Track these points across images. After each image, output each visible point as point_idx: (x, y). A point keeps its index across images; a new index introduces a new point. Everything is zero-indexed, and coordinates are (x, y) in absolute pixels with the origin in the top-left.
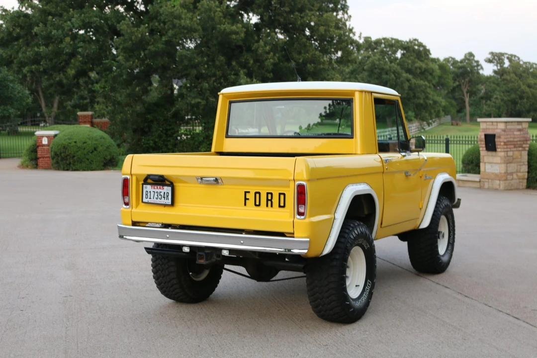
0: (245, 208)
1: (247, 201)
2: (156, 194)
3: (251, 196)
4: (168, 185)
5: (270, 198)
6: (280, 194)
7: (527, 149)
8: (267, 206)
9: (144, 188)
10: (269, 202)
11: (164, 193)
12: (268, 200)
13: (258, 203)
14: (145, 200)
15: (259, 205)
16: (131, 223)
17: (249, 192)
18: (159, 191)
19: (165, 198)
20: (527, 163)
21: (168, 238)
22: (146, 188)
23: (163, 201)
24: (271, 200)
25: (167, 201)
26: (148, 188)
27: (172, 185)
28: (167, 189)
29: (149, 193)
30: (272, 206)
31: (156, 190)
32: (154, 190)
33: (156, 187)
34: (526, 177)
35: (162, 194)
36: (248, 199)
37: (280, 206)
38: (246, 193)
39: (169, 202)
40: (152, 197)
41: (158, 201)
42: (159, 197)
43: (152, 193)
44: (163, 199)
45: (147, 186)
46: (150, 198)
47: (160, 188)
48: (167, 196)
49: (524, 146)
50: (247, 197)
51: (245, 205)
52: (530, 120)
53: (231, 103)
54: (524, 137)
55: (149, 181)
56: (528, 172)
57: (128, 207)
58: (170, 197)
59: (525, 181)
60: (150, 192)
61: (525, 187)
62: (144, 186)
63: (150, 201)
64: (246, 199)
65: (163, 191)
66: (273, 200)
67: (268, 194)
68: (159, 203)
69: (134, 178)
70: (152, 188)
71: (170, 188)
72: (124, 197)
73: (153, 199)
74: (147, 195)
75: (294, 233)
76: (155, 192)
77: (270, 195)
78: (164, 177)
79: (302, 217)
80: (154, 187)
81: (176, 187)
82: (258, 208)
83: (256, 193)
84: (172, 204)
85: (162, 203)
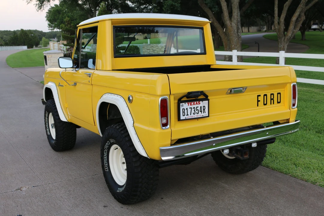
0: (258, 108)
1: (259, 102)
2: (193, 110)
3: (261, 98)
4: (202, 100)
5: (272, 98)
6: (278, 94)
8: (271, 104)
9: (181, 106)
10: (272, 101)
11: (201, 107)
12: (271, 99)
13: (265, 103)
14: (182, 118)
16: (169, 142)
17: (260, 95)
18: (195, 106)
23: (200, 115)
24: (273, 99)
25: (204, 114)
26: (185, 106)
27: (206, 98)
28: (203, 104)
29: (186, 111)
30: (273, 103)
31: (192, 107)
33: (193, 104)
35: (199, 108)
36: (259, 101)
37: (278, 103)
38: (258, 96)
39: (206, 114)
40: (189, 113)
41: (196, 116)
42: (196, 111)
43: (189, 110)
44: (200, 113)
45: (183, 104)
46: (187, 115)
47: (197, 104)
50: (259, 100)
51: (258, 106)
53: (114, 27)
55: (184, 99)
57: (168, 126)
58: (207, 110)
60: (187, 109)
62: (181, 104)
63: (189, 117)
64: (258, 101)
65: (199, 106)
66: (274, 99)
67: (271, 94)
69: (172, 98)
70: (188, 105)
71: (207, 101)
72: (162, 118)
73: (191, 115)
74: (184, 113)
75: (289, 119)
76: (191, 108)
77: (272, 96)
78: (202, 93)
79: (295, 107)
80: (190, 104)
81: (210, 101)
82: (265, 106)
83: (265, 95)
84: (208, 116)
85: (199, 117)
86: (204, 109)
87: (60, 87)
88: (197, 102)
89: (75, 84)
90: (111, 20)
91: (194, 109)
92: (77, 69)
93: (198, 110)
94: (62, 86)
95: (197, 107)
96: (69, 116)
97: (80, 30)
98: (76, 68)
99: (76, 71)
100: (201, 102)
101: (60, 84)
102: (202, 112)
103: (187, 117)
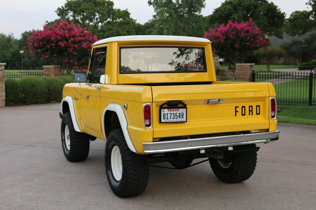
0: (236, 117)
1: (237, 113)
3: (239, 109)
4: (182, 108)
5: (251, 109)
6: (257, 106)
7: (5, 82)
8: (249, 114)
9: (162, 111)
10: (251, 112)
11: (180, 113)
12: (250, 111)
13: (243, 114)
14: (163, 121)
15: (244, 115)
16: (152, 140)
17: (238, 107)
18: (175, 112)
19: (180, 117)
20: (5, 91)
21: (191, 146)
22: (163, 111)
23: (179, 120)
24: (252, 111)
25: (183, 119)
26: (166, 111)
27: (185, 106)
28: (182, 111)
30: (252, 114)
32: (171, 112)
33: (172, 110)
34: (5, 99)
35: (178, 114)
36: (237, 111)
37: (257, 114)
38: (236, 107)
39: (184, 119)
40: (169, 117)
41: (175, 120)
42: (175, 117)
43: (169, 115)
44: (179, 118)
45: (164, 110)
46: (167, 119)
47: (176, 110)
48: (182, 116)
49: (4, 80)
50: (237, 110)
51: (236, 115)
52: (5, 64)
53: (121, 48)
54: (3, 75)
55: (165, 106)
56: (6, 96)
57: (151, 127)
58: (185, 116)
59: (4, 102)
60: (167, 114)
61: (4, 105)
62: (162, 110)
63: (169, 120)
64: (236, 112)
65: (178, 112)
66: (253, 111)
67: (250, 107)
68: (176, 121)
69: (154, 104)
70: (169, 111)
71: (185, 109)
72: (146, 120)
73: (170, 119)
74: (164, 117)
75: (269, 129)
76: (171, 114)
77: (251, 108)
78: (180, 102)
79: (274, 119)
80: (170, 110)
81: (187, 109)
82: (244, 116)
83: (242, 107)
84: (186, 121)
85: (178, 121)
86: (183, 115)
87: (76, 100)
88: (176, 109)
89: (88, 97)
90: (118, 42)
91: (173, 115)
92: (90, 84)
93: (177, 116)
94: (77, 99)
95: (176, 113)
96: (82, 126)
97: (94, 49)
98: (90, 82)
99: (89, 85)
100: (180, 110)
101: (76, 98)
102: (181, 118)
103: (167, 121)
